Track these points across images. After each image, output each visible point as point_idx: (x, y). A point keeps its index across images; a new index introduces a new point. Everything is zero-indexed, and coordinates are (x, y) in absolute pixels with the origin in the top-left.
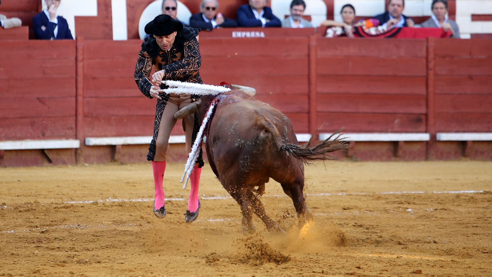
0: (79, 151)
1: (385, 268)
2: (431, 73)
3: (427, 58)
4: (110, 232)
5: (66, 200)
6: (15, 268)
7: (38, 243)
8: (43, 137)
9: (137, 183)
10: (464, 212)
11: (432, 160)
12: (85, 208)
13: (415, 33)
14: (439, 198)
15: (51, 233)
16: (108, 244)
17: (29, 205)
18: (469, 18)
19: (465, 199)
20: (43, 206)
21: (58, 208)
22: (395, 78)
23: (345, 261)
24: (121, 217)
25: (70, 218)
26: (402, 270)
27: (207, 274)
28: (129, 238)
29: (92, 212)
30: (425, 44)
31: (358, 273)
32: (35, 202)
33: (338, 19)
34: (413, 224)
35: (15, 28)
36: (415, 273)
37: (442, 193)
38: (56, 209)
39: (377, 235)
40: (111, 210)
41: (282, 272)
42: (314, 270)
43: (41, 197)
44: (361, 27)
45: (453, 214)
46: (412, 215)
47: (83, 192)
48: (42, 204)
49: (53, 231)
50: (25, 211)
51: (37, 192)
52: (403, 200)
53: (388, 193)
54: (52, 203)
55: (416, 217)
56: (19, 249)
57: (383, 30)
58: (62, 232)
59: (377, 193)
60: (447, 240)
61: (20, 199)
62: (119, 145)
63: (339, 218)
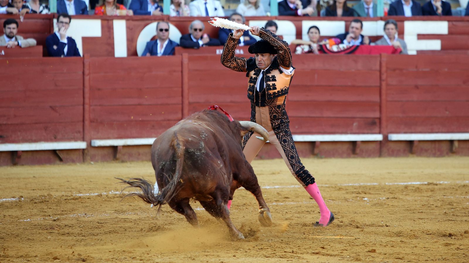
0: (86, 151)
1: (345, 248)
2: (384, 84)
3: (380, 71)
4: (113, 220)
5: (74, 193)
6: (30, 251)
7: (51, 230)
8: (55, 139)
10: (411, 200)
11: (385, 157)
12: (91, 199)
13: (371, 51)
14: (390, 188)
15: (62, 221)
16: (111, 230)
17: (43, 198)
18: (415, 37)
19: (412, 189)
20: (55, 198)
21: (68, 200)
22: (354, 88)
23: (311, 242)
24: (122, 206)
25: (78, 208)
26: (359, 249)
27: (195, 255)
28: (129, 224)
29: (97, 203)
30: (379, 59)
31: (323, 253)
32: (48, 195)
33: (305, 37)
34: (369, 211)
35: (30, 47)
36: (370, 252)
37: (393, 185)
38: (66, 201)
39: (339, 220)
40: (113, 201)
41: (258, 252)
42: (285, 250)
43: (53, 190)
44: (325, 45)
45: (402, 202)
46: (368, 203)
47: (89, 186)
48: (54, 197)
49: (63, 219)
50: (40, 203)
51: (49, 186)
52: (360, 191)
53: (348, 185)
54: (63, 196)
55: (371, 204)
56: (35, 235)
57: (344, 47)
58: (71, 220)
59: (339, 185)
60: (397, 224)
61: (35, 193)
62: (120, 146)
63: (307, 206)
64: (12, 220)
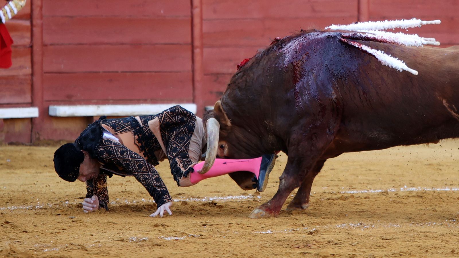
5: (343, 188)
7: (305, 248)
9: (443, 166)
12: (371, 199)
15: (322, 235)
16: (402, 250)
21: (333, 200)
28: (433, 242)
29: (380, 205)
38: (329, 201)
40: (406, 202)
47: (368, 178)
49: (325, 232)
54: (325, 193)
58: (339, 233)
64: (242, 230)
